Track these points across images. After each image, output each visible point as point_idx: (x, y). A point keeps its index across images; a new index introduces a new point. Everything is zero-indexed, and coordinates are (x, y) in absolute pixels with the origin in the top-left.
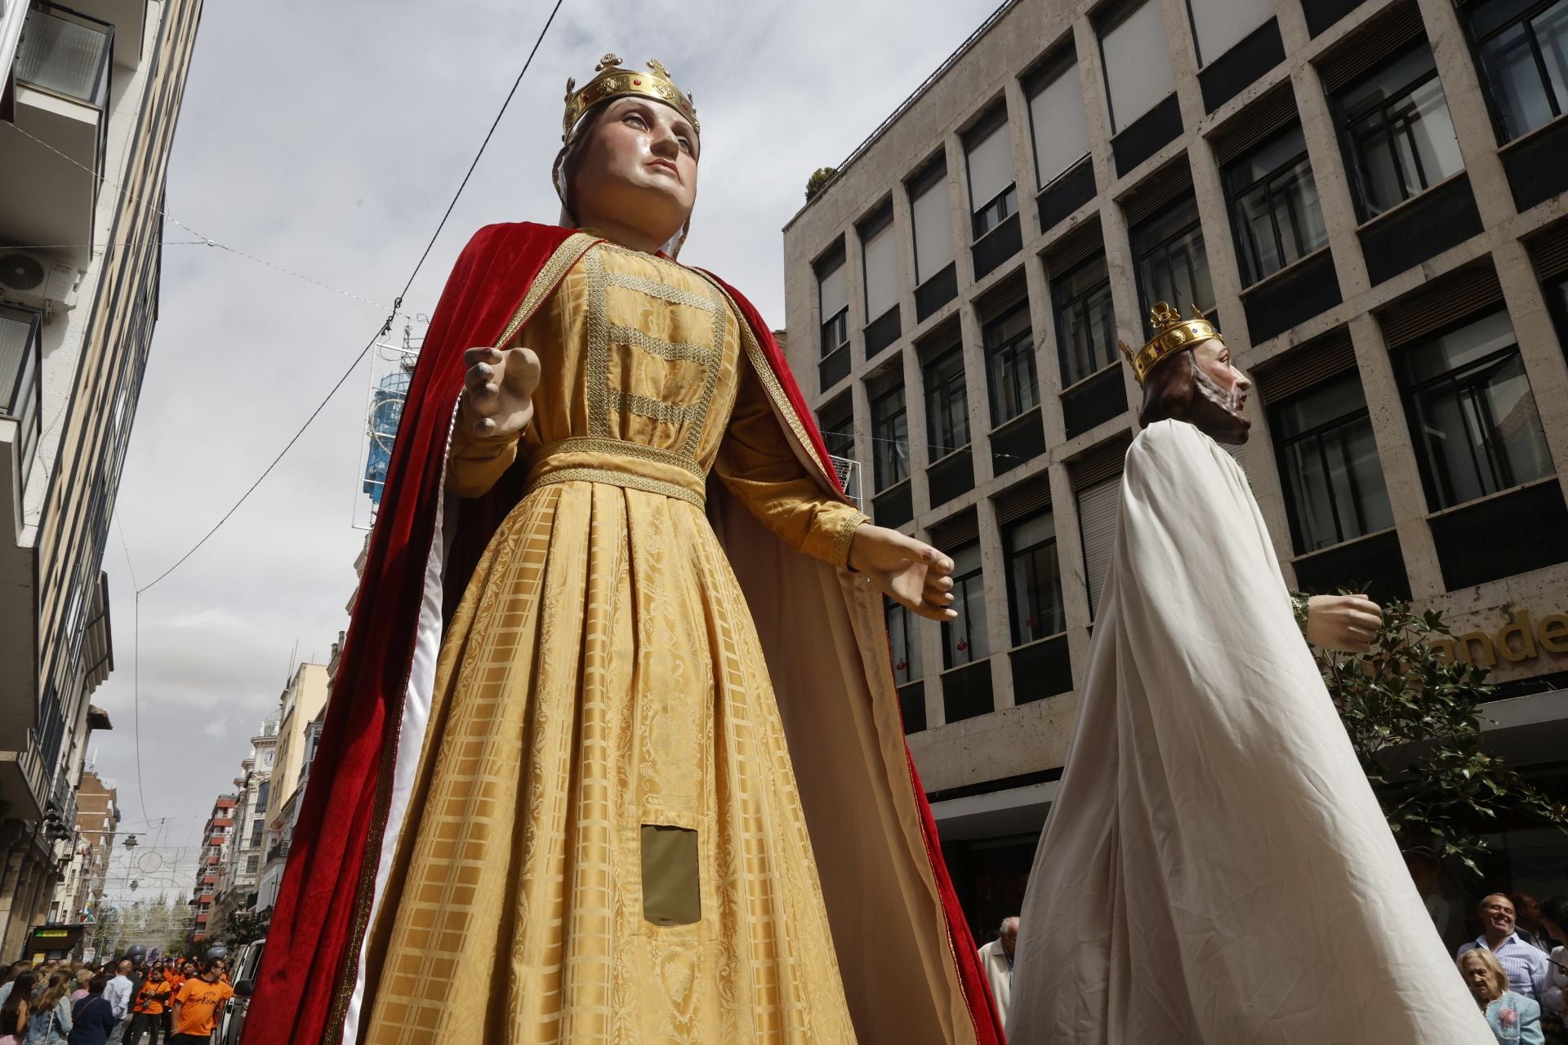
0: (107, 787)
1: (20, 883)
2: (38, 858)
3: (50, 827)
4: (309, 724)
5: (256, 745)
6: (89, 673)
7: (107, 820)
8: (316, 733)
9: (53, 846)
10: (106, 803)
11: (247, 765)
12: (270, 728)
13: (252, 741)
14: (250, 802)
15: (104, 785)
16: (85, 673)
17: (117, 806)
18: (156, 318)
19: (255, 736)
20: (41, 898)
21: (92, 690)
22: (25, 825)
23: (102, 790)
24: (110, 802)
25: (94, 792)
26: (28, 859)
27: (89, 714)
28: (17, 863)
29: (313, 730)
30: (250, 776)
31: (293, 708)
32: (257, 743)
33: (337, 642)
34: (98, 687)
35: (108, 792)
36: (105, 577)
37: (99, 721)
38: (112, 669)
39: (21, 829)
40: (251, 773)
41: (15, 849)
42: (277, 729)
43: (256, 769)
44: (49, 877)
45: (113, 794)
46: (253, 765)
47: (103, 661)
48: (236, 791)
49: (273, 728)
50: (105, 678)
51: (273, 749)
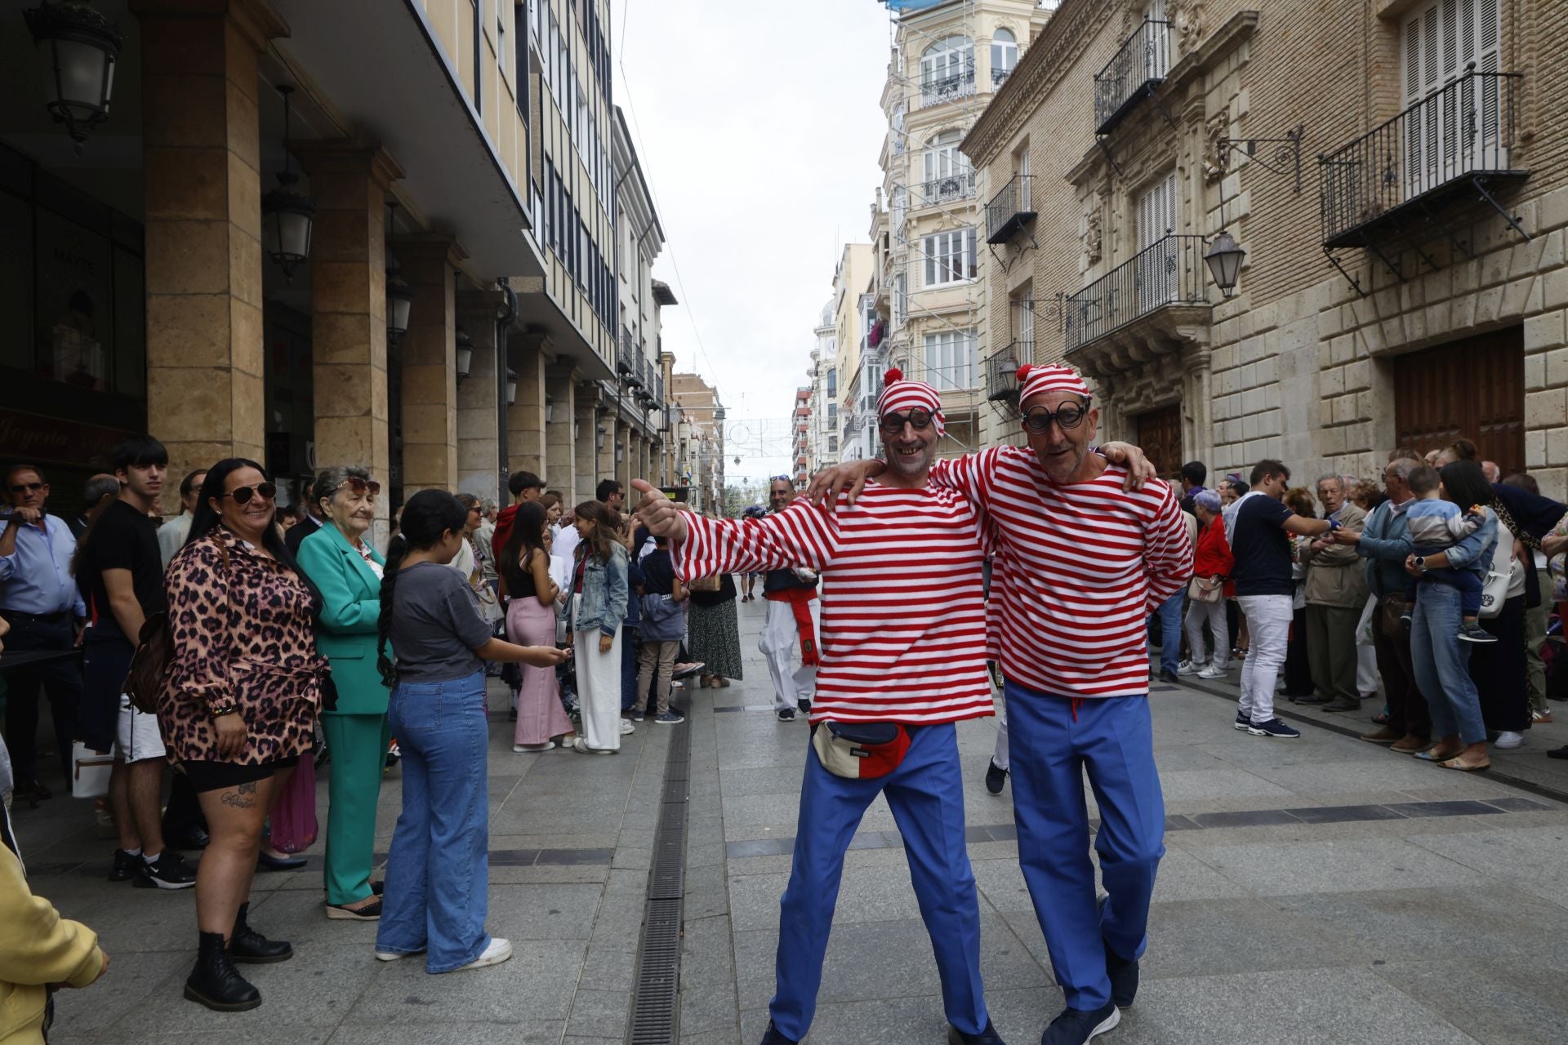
0: (709, 386)
1: (618, 447)
2: (632, 425)
3: (636, 394)
4: (861, 296)
5: (819, 334)
6: (640, 241)
7: (714, 413)
8: (869, 305)
9: (646, 416)
10: (711, 399)
11: (814, 355)
12: (827, 318)
13: (815, 331)
14: (822, 389)
15: (705, 383)
16: (636, 241)
17: (720, 401)
19: (817, 326)
20: (649, 466)
21: (651, 264)
22: (603, 386)
23: (705, 388)
24: (714, 398)
26: (621, 425)
27: (653, 288)
28: (611, 428)
29: (865, 302)
30: (818, 364)
31: (844, 291)
33: (875, 201)
34: (655, 260)
35: (710, 389)
36: (619, 111)
37: (663, 296)
38: (663, 240)
39: (600, 390)
40: (818, 362)
41: (603, 412)
42: (834, 317)
43: (822, 358)
44: (653, 445)
45: (715, 392)
46: (819, 355)
47: (650, 225)
48: (807, 382)
50: (659, 250)
51: (835, 337)
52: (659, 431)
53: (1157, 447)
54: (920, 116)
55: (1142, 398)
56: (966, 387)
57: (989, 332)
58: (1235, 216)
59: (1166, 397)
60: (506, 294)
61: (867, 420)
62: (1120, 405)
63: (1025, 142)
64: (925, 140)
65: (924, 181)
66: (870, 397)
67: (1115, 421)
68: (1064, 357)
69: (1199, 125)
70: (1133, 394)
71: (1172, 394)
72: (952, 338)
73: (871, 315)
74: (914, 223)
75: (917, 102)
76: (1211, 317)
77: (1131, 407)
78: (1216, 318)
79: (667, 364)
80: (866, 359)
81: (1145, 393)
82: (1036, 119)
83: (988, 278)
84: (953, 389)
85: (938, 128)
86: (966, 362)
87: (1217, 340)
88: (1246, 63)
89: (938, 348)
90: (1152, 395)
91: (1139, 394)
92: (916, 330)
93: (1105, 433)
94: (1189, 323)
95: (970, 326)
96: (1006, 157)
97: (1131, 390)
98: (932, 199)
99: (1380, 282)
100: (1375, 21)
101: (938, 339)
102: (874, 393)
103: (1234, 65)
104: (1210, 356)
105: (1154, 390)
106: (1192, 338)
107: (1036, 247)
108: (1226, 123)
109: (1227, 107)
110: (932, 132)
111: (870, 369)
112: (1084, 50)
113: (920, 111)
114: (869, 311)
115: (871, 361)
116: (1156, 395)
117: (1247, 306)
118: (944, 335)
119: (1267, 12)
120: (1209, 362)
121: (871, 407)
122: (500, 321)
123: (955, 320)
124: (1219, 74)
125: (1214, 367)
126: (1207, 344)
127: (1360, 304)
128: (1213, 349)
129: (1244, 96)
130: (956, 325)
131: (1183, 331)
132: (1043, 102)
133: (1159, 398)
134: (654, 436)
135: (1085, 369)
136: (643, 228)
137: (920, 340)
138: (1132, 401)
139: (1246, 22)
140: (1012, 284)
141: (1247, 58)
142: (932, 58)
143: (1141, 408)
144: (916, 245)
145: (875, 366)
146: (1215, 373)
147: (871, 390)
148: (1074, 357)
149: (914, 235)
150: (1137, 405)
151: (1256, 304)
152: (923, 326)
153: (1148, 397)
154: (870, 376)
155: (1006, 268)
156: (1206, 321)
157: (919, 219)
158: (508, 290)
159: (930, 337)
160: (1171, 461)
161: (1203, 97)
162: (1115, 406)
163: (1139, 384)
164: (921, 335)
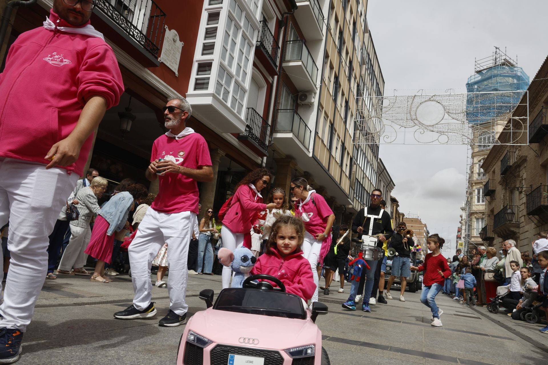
0: (423, 223)
6: (387, 187)
7: (424, 233)
10: (424, 228)
13: (461, 208)
14: (463, 229)
15: (422, 222)
16: (385, 187)
17: (428, 229)
18: (384, 83)
19: (462, 207)
21: (390, 192)
23: (422, 224)
24: (425, 228)
25: (420, 225)
27: (391, 198)
30: (462, 220)
32: (463, 209)
35: (424, 225)
36: (380, 159)
37: (394, 200)
38: (394, 185)
45: (425, 226)
46: (462, 217)
47: (390, 183)
48: (460, 225)
50: (393, 188)
54: (477, 153)
57: (487, 220)
58: (524, 202)
60: (344, 208)
63: (494, 169)
64: (478, 160)
65: (478, 172)
69: (519, 178)
74: (474, 184)
75: (476, 150)
76: (519, 227)
78: (520, 227)
79: (401, 217)
82: (496, 164)
83: (487, 205)
85: (483, 157)
87: (521, 232)
88: (525, 167)
89: (480, 222)
92: (473, 216)
94: (514, 227)
96: (491, 172)
98: (480, 178)
99: (540, 224)
100: (540, 166)
101: (480, 220)
103: (524, 166)
104: (519, 236)
106: (515, 231)
107: (495, 199)
108: (522, 179)
109: (523, 176)
110: (481, 158)
112: (504, 151)
113: (476, 152)
117: (525, 225)
119: (529, 156)
120: (519, 237)
122: (343, 213)
124: (522, 167)
125: (520, 239)
126: (519, 233)
127: (538, 228)
128: (520, 234)
129: (525, 174)
131: (512, 229)
132: (497, 161)
136: (388, 183)
137: (474, 220)
139: (524, 158)
140: (491, 208)
141: (526, 166)
142: (482, 137)
144: (474, 191)
146: (521, 240)
149: (474, 188)
151: (526, 225)
152: (475, 215)
155: (490, 203)
156: (518, 227)
157: (475, 183)
158: (345, 207)
159: (477, 219)
161: (520, 172)
164: (474, 218)
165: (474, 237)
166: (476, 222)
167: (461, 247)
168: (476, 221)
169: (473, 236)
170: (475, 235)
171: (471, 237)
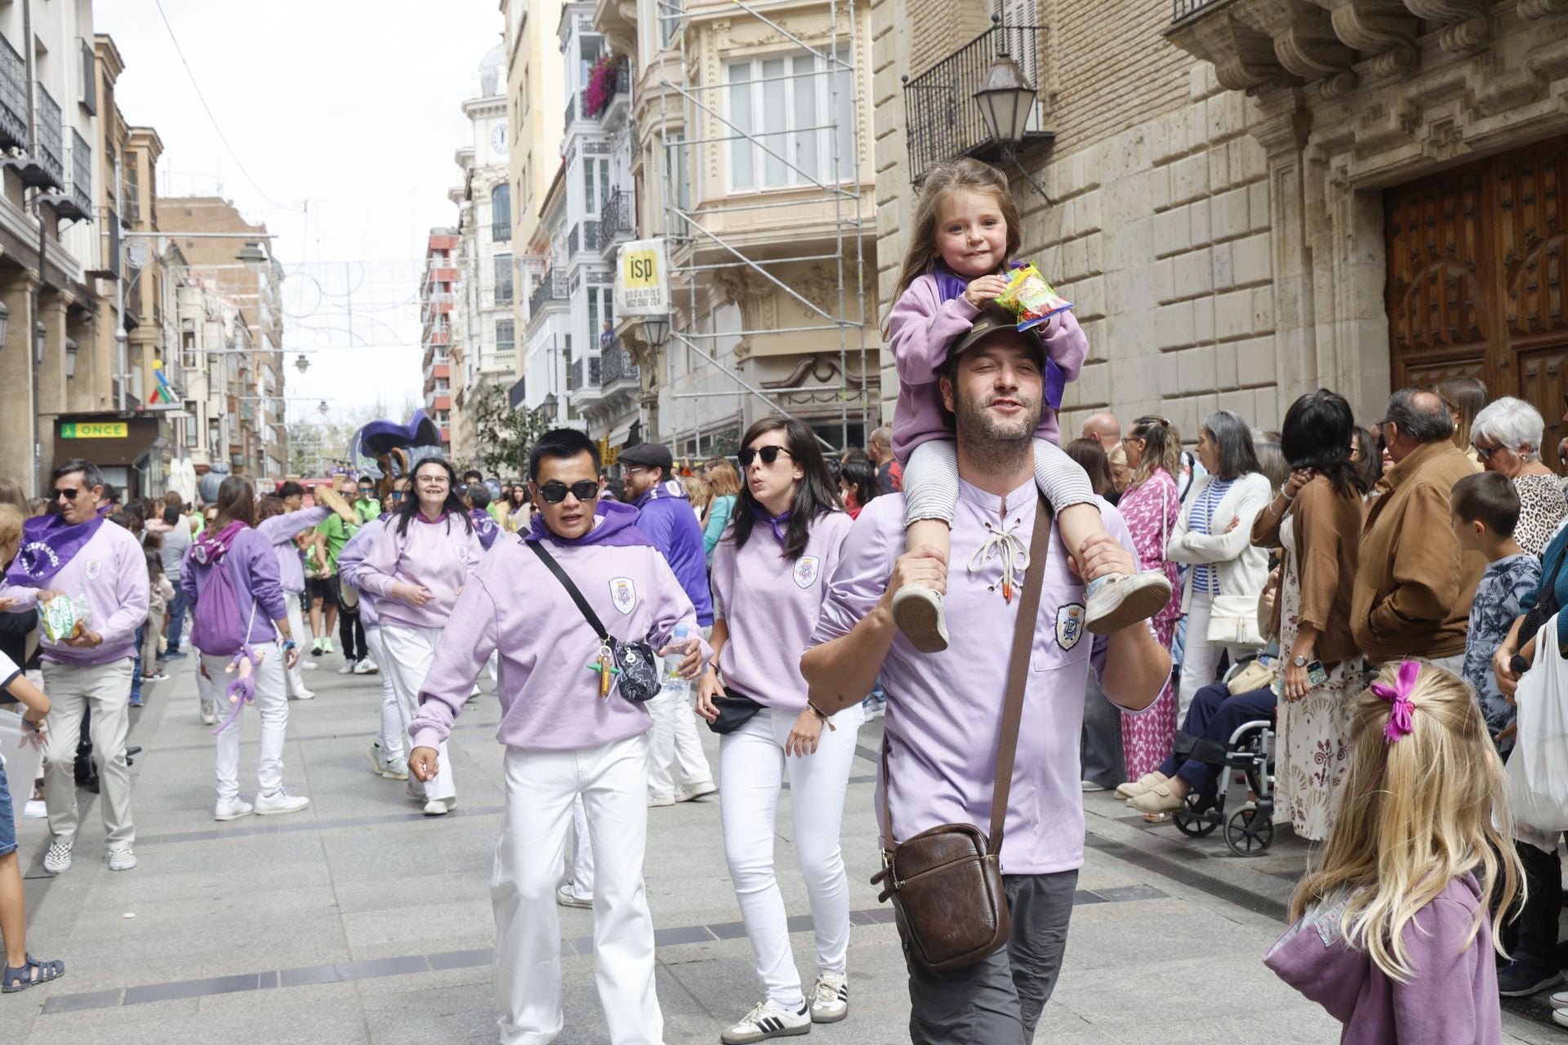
0: (250, 221)
4: (565, 8)
5: (471, 115)
8: (585, 26)
11: (463, 160)
12: (489, 81)
13: (464, 107)
14: (481, 225)
15: (243, 216)
17: (274, 251)
19: (468, 98)
23: (243, 226)
29: (575, 21)
30: (471, 175)
31: (525, 18)
32: (473, 112)
35: (253, 229)
40: (472, 170)
42: (502, 79)
43: (479, 162)
44: (72, 308)
45: (262, 232)
46: (472, 157)
49: (495, 81)
51: (504, 121)
52: (92, 275)
53: (1455, 272)
55: (1423, 132)
56: (826, 180)
59: (1515, 118)
61: (583, 272)
62: (1336, 161)
66: (589, 225)
67: (1322, 204)
68: (1169, 34)
70: (1392, 124)
71: (1544, 108)
72: (788, 67)
73: (589, 50)
77: (1378, 162)
79: (143, 156)
80: (579, 144)
81: (1435, 114)
84: (793, 183)
86: (823, 119)
89: (757, 89)
90: (1460, 119)
91: (1410, 122)
92: (707, 53)
93: (1283, 240)
95: (833, 40)
97: (1378, 112)
101: (756, 71)
102: (596, 216)
105: (1467, 105)
111: (588, 164)
114: (584, 42)
115: (589, 148)
116: (1478, 115)
118: (771, 61)
121: (590, 245)
123: (796, 25)
130: (801, 37)
133: (1486, 126)
134: (78, 288)
135: (1234, 63)
137: (714, 73)
138: (1384, 143)
143: (1420, 158)
145: (598, 157)
147: (589, 208)
148: (1202, 31)
150: (1404, 154)
152: (723, 41)
153: (1445, 126)
154: (589, 180)
159: (737, 67)
160: (1510, 309)
162: (1321, 163)
163: (1413, 91)
164: (716, 62)
165: (725, 202)
166: (726, 91)
167: (641, 285)
168: (726, 80)
169: (711, 195)
170: (729, 191)
171: (701, 206)
